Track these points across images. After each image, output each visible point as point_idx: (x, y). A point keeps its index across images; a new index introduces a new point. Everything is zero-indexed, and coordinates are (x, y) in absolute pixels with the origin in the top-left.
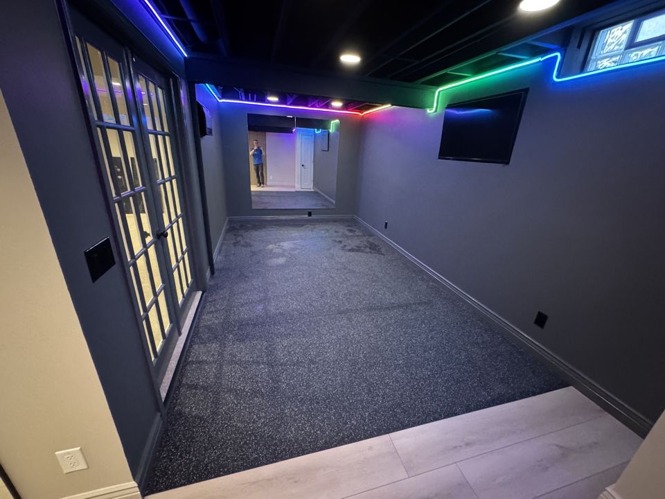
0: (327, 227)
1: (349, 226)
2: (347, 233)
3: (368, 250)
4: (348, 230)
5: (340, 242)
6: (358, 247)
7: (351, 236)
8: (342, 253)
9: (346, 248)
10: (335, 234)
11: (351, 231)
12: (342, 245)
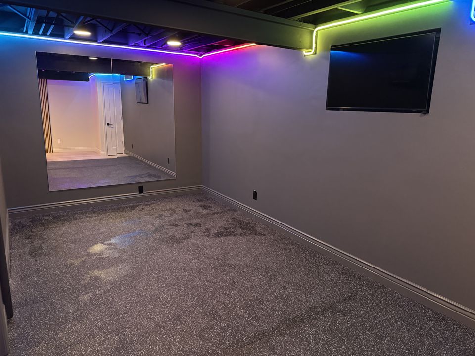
0: (170, 206)
1: (198, 201)
2: (201, 210)
3: (240, 231)
4: (201, 206)
5: (198, 225)
6: (225, 229)
7: (208, 214)
8: (208, 241)
9: (211, 232)
10: (186, 215)
11: (204, 207)
12: (203, 229)
